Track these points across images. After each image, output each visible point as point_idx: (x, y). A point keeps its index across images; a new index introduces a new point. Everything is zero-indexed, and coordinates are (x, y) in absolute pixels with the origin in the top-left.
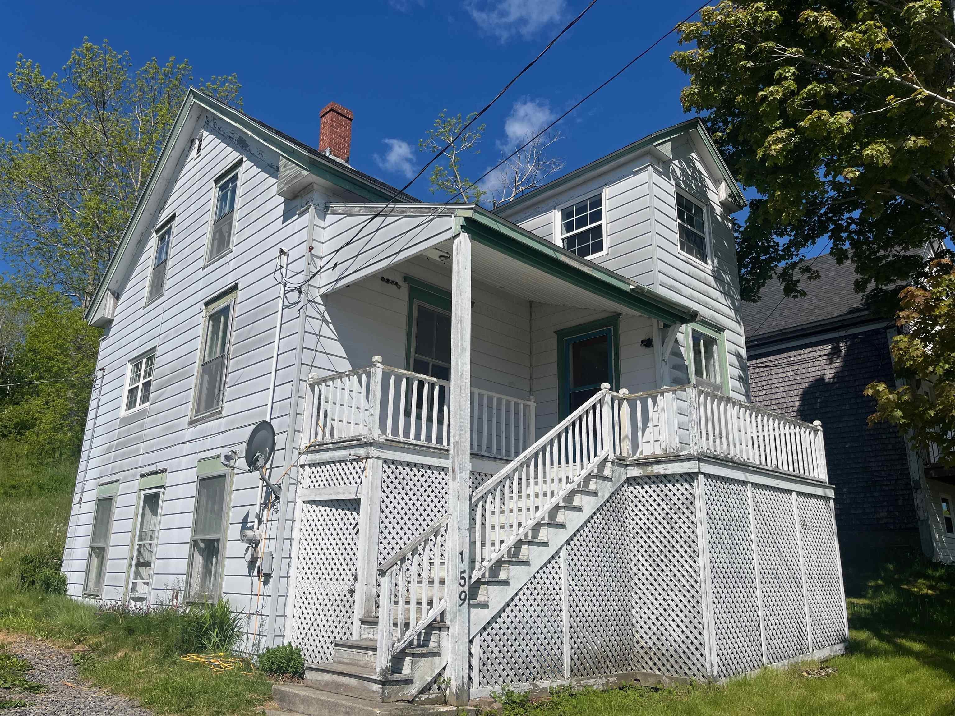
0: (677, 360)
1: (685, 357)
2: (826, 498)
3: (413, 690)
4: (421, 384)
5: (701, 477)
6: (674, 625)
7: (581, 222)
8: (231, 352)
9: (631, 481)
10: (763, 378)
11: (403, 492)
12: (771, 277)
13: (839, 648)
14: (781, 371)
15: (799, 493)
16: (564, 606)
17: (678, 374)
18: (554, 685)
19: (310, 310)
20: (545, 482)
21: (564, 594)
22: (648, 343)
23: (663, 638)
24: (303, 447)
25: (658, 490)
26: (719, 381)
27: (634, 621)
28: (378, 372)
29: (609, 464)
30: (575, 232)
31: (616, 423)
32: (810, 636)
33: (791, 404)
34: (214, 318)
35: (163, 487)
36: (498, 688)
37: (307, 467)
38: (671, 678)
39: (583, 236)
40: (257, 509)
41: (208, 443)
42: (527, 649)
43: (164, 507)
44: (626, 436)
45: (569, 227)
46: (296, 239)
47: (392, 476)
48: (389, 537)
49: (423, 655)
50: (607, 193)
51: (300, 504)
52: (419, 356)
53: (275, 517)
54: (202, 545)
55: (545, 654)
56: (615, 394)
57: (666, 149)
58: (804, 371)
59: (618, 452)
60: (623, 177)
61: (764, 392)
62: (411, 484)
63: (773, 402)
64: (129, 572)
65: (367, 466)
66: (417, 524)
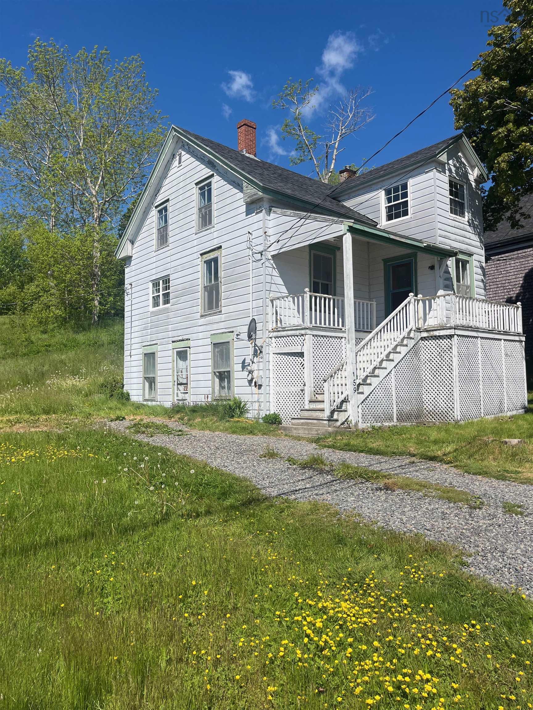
0: (447, 275)
1: (451, 273)
2: (521, 341)
3: (338, 424)
4: (325, 299)
5: (455, 336)
6: (441, 401)
7: (396, 198)
8: (222, 282)
9: (422, 339)
10: (502, 267)
11: (321, 348)
12: (503, 220)
13: (521, 411)
14: (513, 262)
15: (505, 340)
16: (394, 393)
17: (447, 282)
18: (390, 425)
19: (267, 264)
20: (381, 341)
21: (393, 389)
22: (432, 268)
23: (437, 407)
24: (270, 329)
25: (436, 343)
26: (469, 283)
27: (424, 400)
28: (307, 296)
29: (413, 332)
30: (393, 203)
31: (416, 312)
32: (506, 405)
33: (518, 282)
34: (208, 263)
35: (189, 347)
36: (369, 425)
37: (273, 338)
38: (440, 422)
39: (397, 206)
40: (251, 357)
41: (215, 326)
42: (379, 410)
43: (190, 357)
44: (421, 318)
45: (389, 200)
46: (256, 226)
47: (316, 342)
48: (317, 367)
49: (341, 411)
50: (411, 182)
51: (272, 355)
52: (316, 280)
53: (261, 360)
54: (217, 374)
55: (386, 412)
56: (416, 298)
57: (443, 158)
58: (526, 262)
59: (417, 326)
60: (420, 174)
61: (502, 276)
62: (324, 344)
63: (507, 281)
64: (174, 388)
65: (306, 338)
66: (327, 361)
